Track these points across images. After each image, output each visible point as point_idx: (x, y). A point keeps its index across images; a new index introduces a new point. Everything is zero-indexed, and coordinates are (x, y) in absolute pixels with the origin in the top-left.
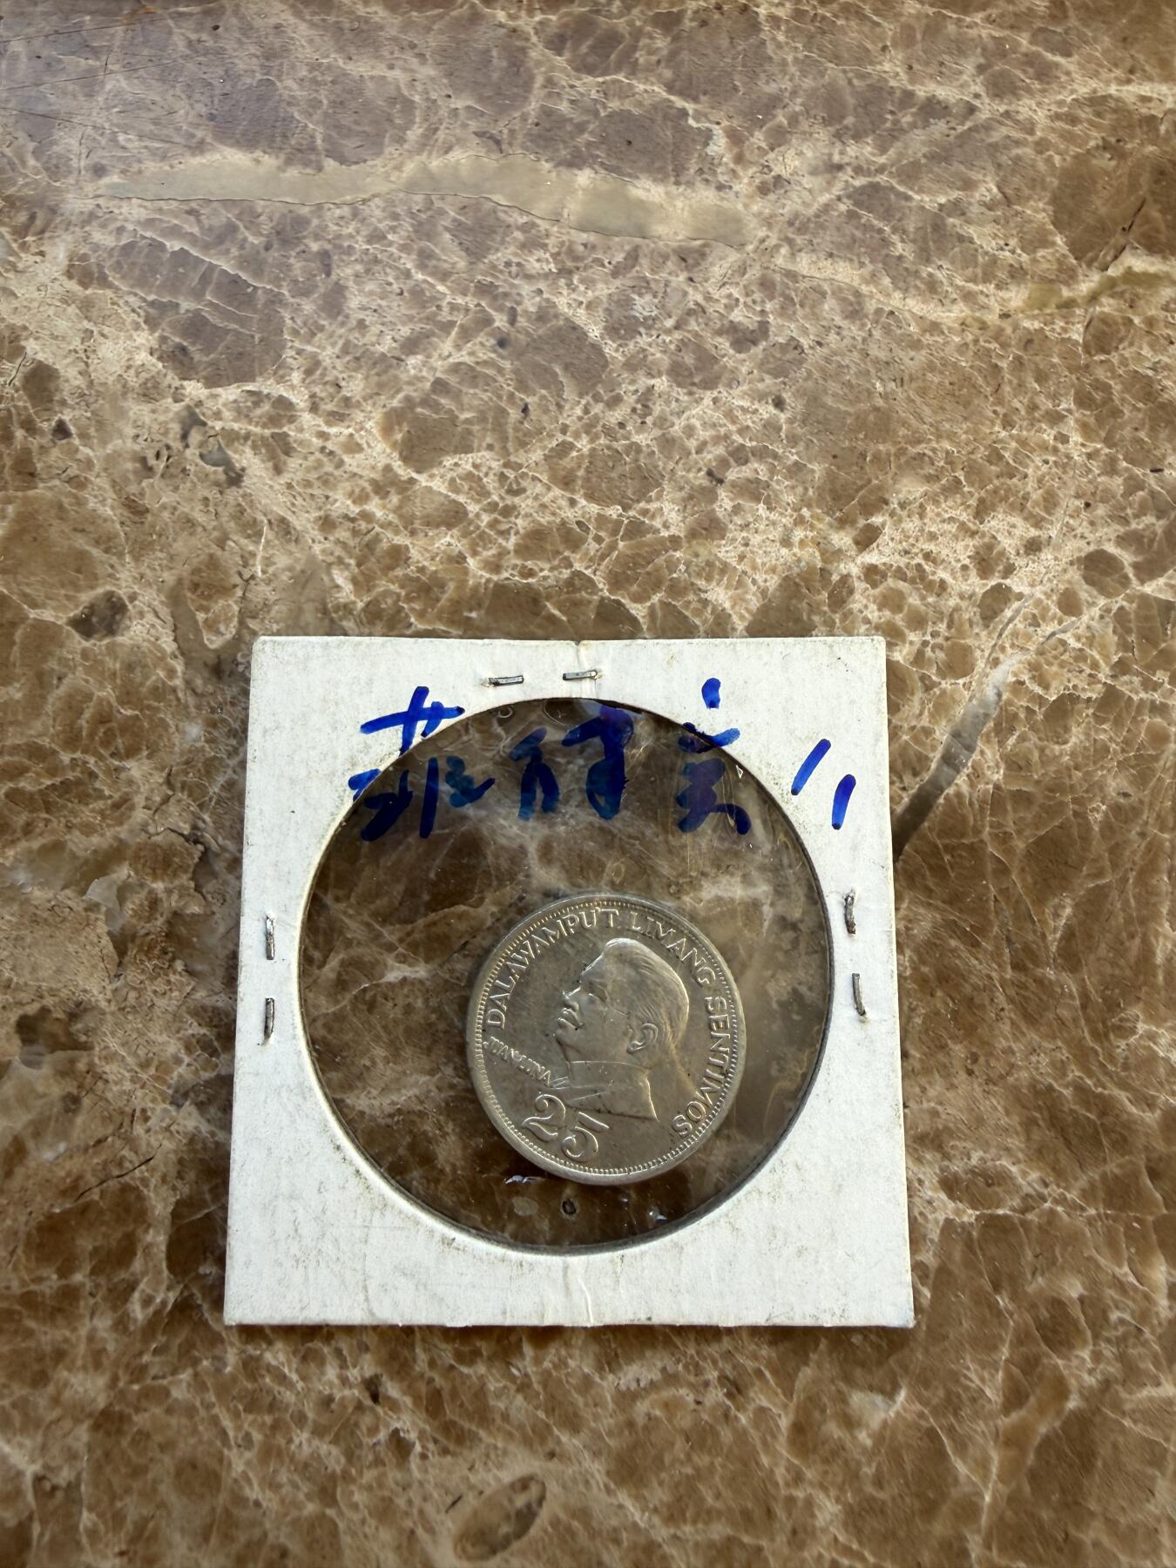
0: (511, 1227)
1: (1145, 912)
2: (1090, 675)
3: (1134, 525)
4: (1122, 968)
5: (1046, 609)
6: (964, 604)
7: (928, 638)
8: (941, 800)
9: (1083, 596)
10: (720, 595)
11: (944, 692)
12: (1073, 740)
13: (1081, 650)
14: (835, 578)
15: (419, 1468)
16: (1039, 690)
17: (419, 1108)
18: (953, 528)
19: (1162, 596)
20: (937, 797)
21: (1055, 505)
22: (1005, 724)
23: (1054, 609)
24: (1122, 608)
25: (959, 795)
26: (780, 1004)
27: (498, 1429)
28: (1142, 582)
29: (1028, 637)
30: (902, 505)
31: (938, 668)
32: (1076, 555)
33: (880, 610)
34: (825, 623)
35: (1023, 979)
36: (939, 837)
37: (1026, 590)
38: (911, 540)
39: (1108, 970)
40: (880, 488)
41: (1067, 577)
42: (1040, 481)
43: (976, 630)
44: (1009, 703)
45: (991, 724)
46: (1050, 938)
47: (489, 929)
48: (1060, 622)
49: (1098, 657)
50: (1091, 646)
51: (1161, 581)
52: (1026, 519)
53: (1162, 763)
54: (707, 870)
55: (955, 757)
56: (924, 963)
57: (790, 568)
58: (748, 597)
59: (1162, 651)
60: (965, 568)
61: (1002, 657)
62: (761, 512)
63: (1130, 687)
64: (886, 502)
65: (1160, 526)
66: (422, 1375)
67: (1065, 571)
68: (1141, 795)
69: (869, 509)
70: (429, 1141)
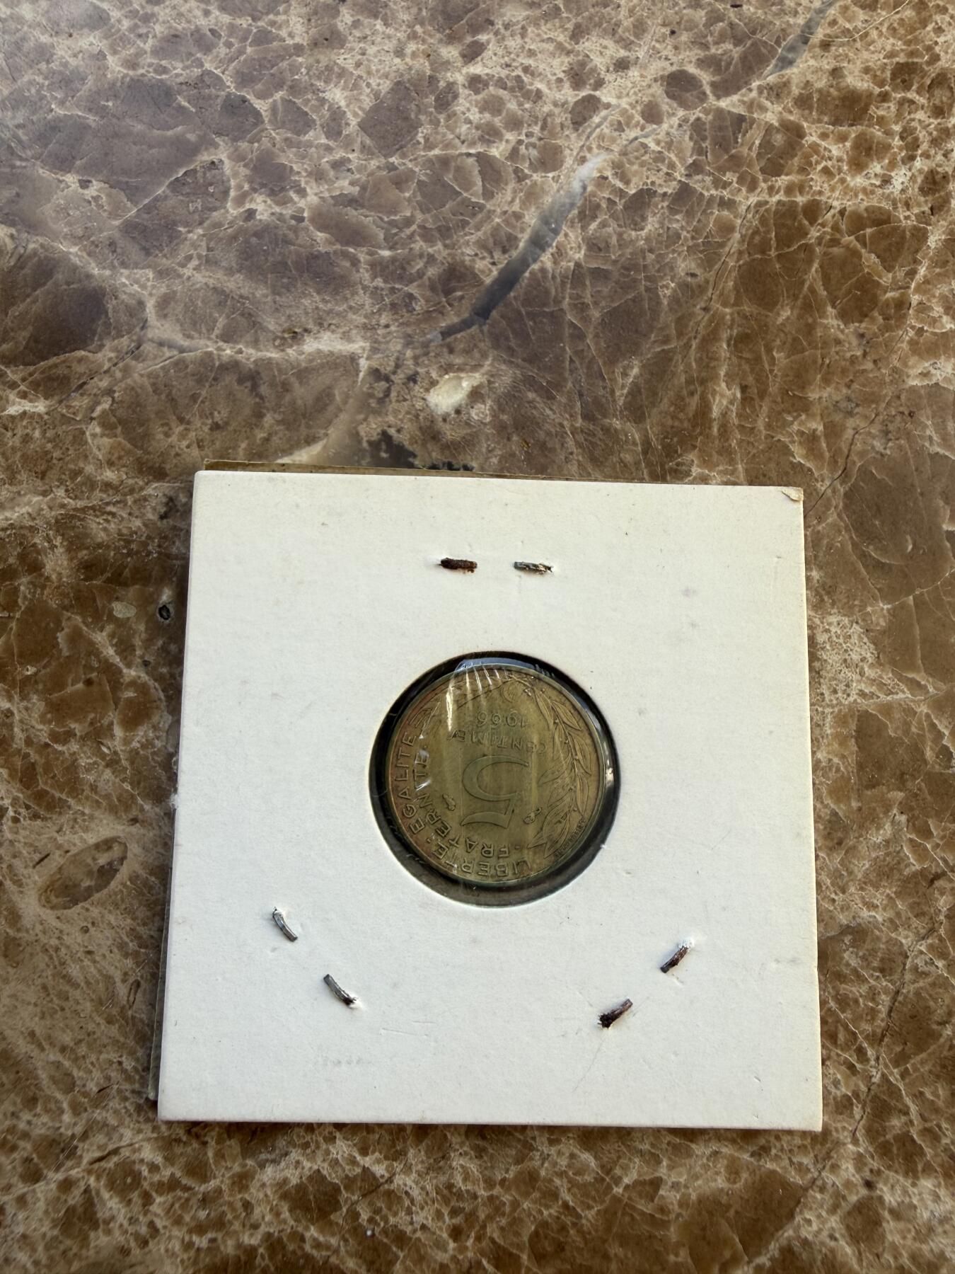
0: (109, 628)
1: (704, 374)
2: (667, 174)
3: (713, 51)
4: (681, 421)
5: (630, 117)
6: (557, 111)
7: (523, 137)
8: (527, 274)
9: (665, 108)
10: (337, 95)
11: (535, 183)
12: (649, 227)
13: (660, 152)
14: (442, 84)
15: (11, 829)
16: (620, 184)
17: (32, 524)
18: (550, 47)
19: (735, 110)
20: (524, 272)
21: (644, 31)
22: (588, 212)
23: (638, 118)
24: (698, 119)
25: (543, 270)
26: (370, 443)
27: (87, 798)
28: (718, 98)
29: (613, 140)
30: (507, 27)
31: (531, 163)
32: (661, 73)
33: (480, 112)
34: (431, 122)
35: (591, 427)
36: (523, 305)
37: (613, 101)
38: (512, 56)
39: (670, 422)
40: (488, 11)
41: (651, 91)
42: (631, 11)
43: (567, 133)
44: (593, 194)
45: (575, 212)
46: (618, 393)
47: (105, 372)
48: (642, 130)
49: (674, 159)
50: (669, 150)
51: (735, 98)
52: (617, 42)
53: (727, 249)
54: (309, 327)
55: (544, 237)
56: (503, 411)
57: (402, 75)
58: (362, 97)
59: (732, 156)
60: (560, 80)
61: (588, 155)
62: (378, 27)
63: (702, 185)
64: (492, 23)
65: (737, 52)
66: (19, 751)
67: (649, 86)
68: (707, 275)
69: (475, 29)
70: (38, 552)
